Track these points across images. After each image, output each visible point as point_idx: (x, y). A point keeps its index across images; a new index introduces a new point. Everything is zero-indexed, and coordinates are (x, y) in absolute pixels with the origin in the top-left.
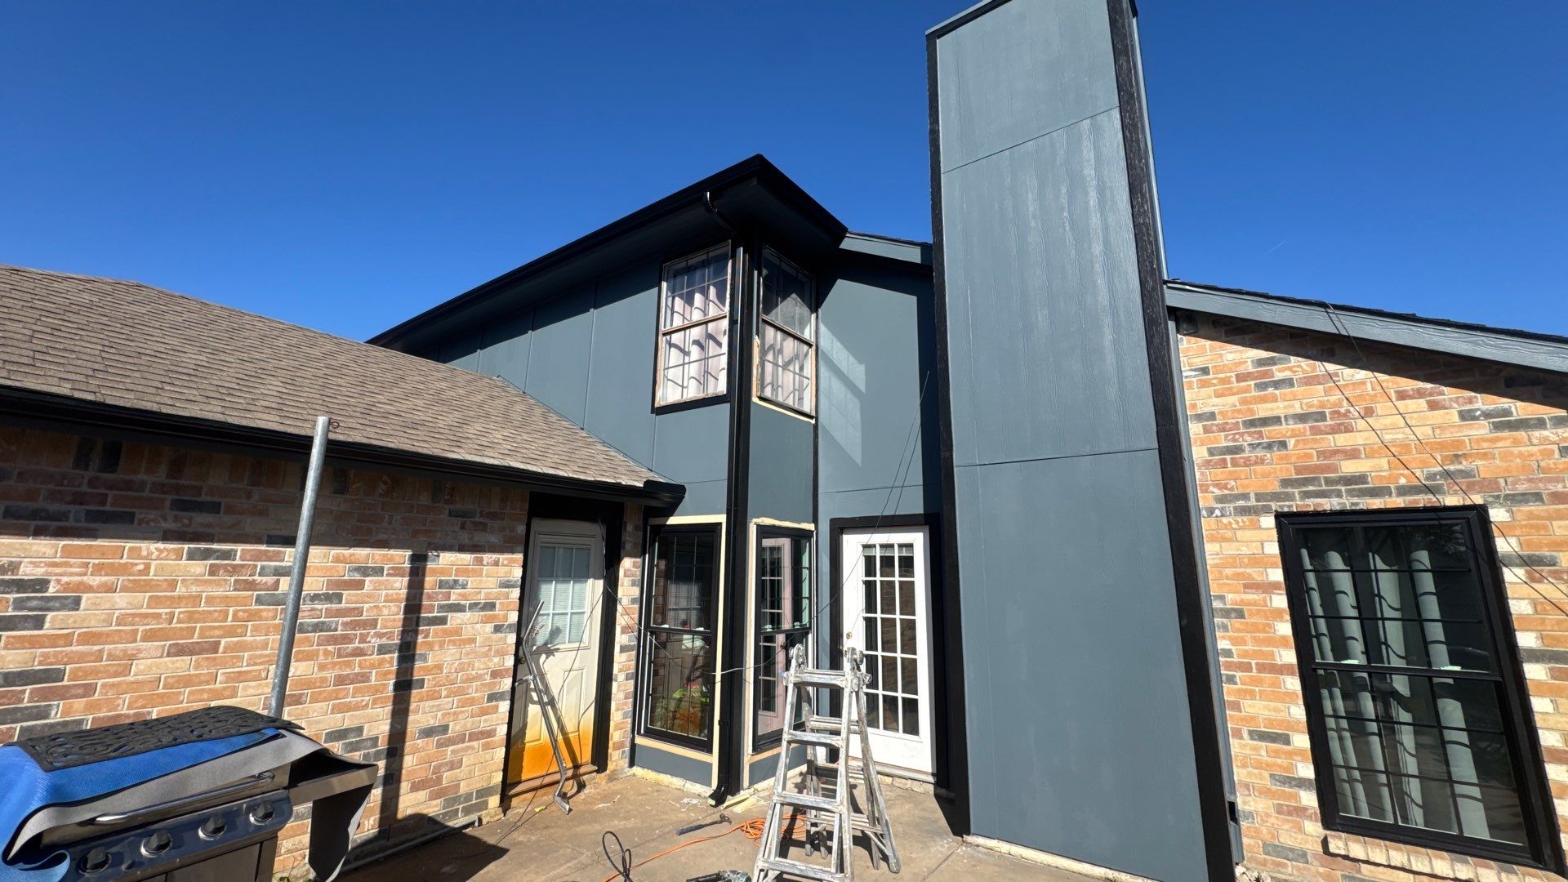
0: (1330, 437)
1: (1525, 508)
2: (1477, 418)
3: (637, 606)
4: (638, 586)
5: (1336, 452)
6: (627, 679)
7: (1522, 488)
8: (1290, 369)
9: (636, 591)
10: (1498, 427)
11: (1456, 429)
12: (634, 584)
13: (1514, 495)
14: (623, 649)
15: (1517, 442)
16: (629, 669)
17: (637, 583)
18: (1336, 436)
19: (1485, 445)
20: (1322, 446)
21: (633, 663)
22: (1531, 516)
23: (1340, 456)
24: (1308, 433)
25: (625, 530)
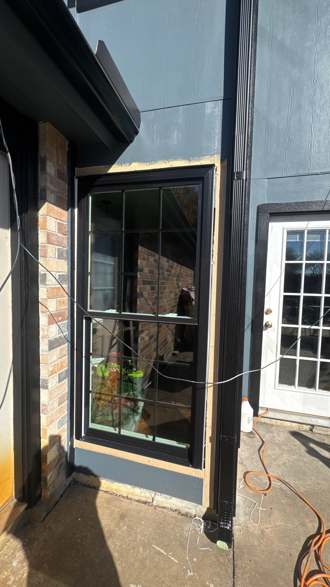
3: (66, 286)
4: (66, 259)
6: (60, 381)
9: (63, 267)
12: (60, 256)
14: (53, 345)
16: (62, 367)
17: (65, 255)
21: (66, 359)
25: (44, 169)
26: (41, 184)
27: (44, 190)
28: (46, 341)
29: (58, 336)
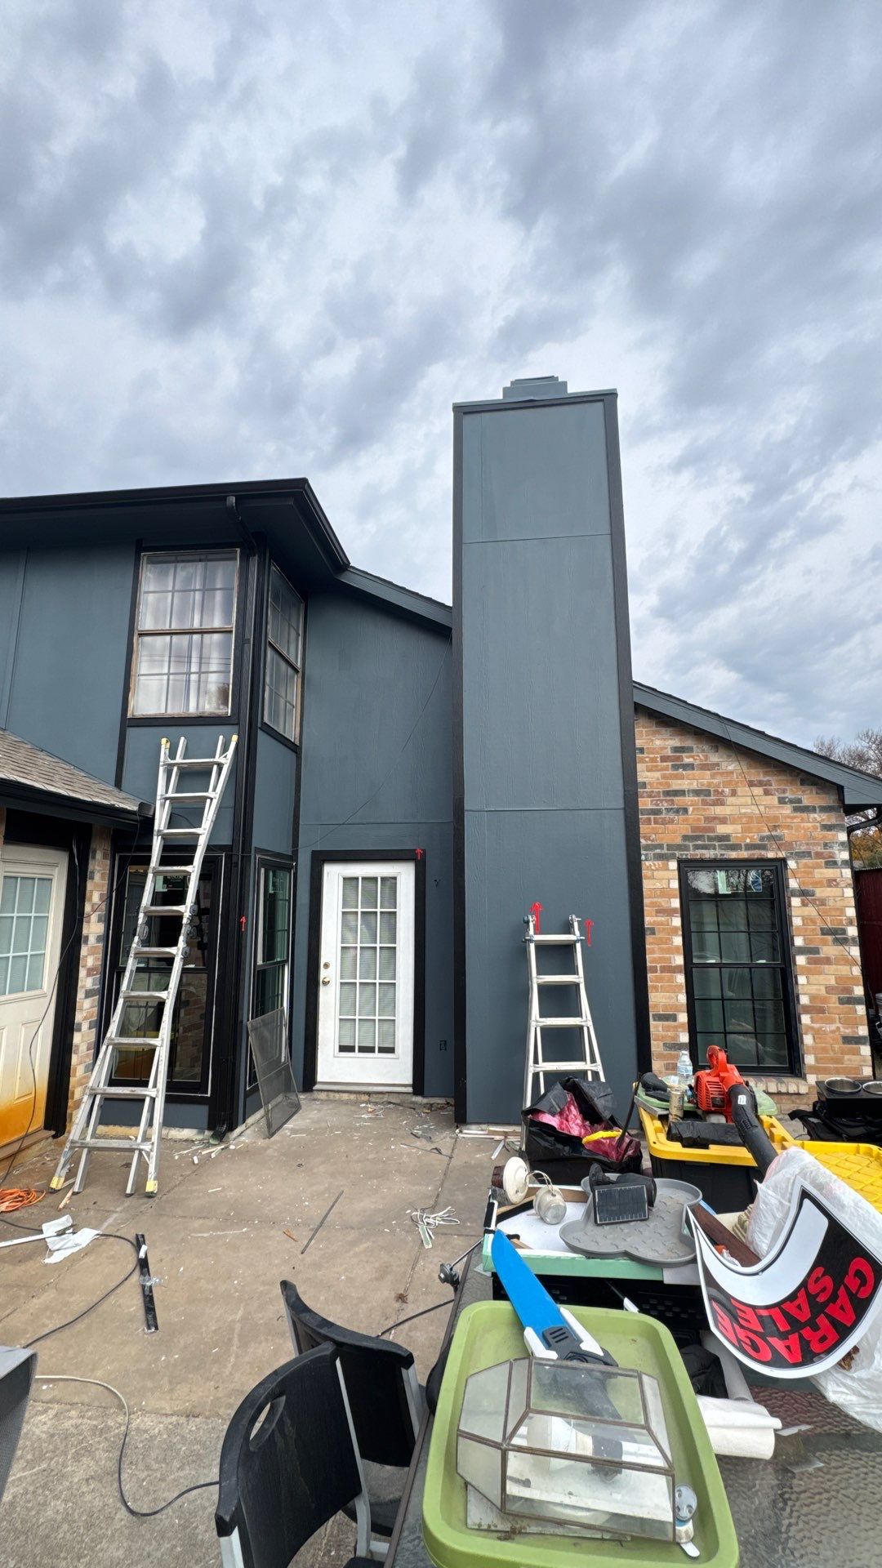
0: (712, 807)
1: (804, 861)
2: (785, 803)
5: (715, 818)
7: (803, 848)
8: (692, 757)
10: (796, 809)
11: (775, 809)
13: (799, 853)
15: (803, 820)
18: (716, 807)
19: (789, 820)
20: (707, 813)
22: (806, 866)
23: (717, 822)
24: (700, 804)
26: (90, 868)
27: (93, 872)
28: (84, 990)
29: (92, 988)
